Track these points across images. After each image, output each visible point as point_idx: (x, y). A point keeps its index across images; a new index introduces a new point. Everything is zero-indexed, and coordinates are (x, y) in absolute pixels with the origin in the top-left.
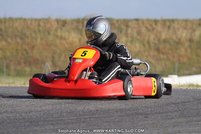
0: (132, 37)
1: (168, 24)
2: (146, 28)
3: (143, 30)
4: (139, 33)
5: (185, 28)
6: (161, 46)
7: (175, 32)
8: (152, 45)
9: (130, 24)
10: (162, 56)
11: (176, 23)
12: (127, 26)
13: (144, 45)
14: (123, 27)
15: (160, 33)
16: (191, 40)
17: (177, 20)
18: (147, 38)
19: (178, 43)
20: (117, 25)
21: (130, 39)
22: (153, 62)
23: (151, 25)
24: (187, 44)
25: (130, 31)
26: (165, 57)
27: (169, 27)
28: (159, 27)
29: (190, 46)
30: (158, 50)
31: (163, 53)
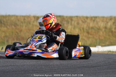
0: (74, 26)
1: (93, 19)
2: (82, 21)
3: (80, 22)
4: (78, 24)
5: (103, 21)
6: (90, 31)
7: (97, 23)
8: (85, 30)
9: (73, 19)
10: (90, 36)
11: (98, 18)
12: (72, 20)
13: (81, 30)
14: (70, 20)
15: (89, 24)
16: (106, 28)
17: (98, 17)
18: (82, 26)
19: (99, 29)
20: (66, 19)
21: (73, 27)
22: (86, 39)
23: (84, 19)
24: (103, 30)
25: (73, 22)
26: (92, 36)
27: (94, 21)
28: (89, 21)
29: (105, 31)
30: (88, 33)
31: (91, 35)
